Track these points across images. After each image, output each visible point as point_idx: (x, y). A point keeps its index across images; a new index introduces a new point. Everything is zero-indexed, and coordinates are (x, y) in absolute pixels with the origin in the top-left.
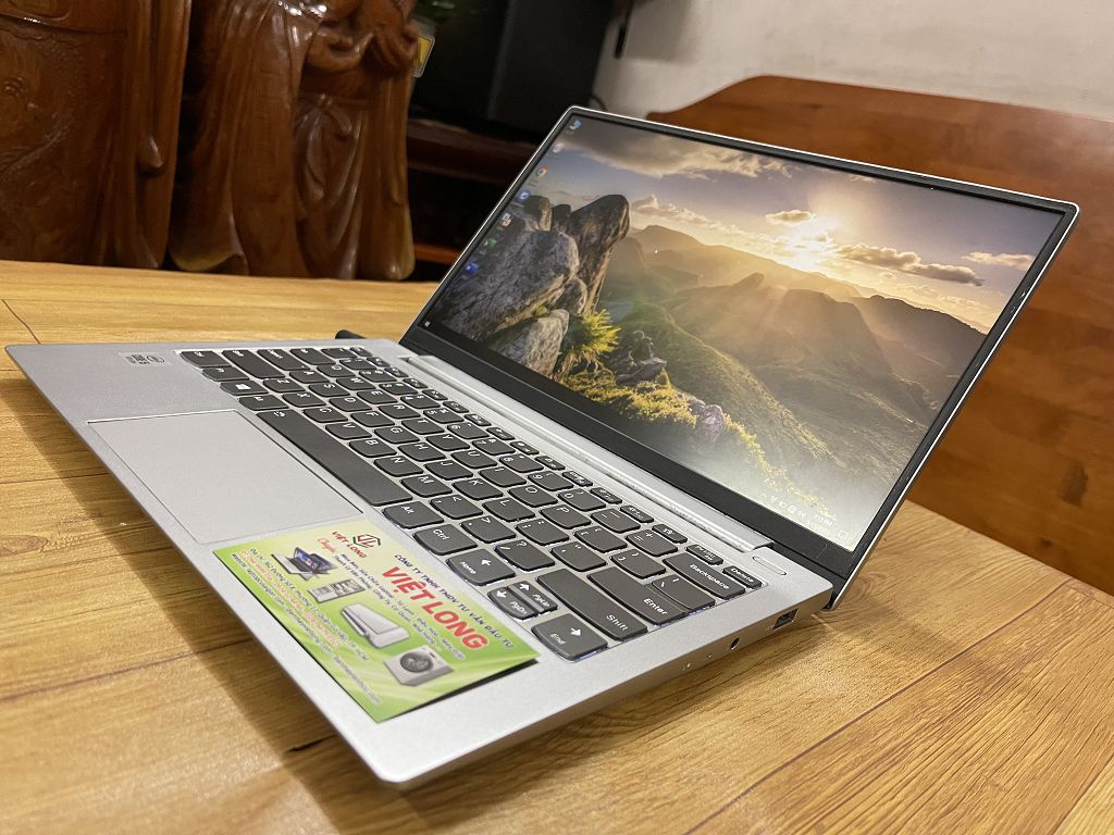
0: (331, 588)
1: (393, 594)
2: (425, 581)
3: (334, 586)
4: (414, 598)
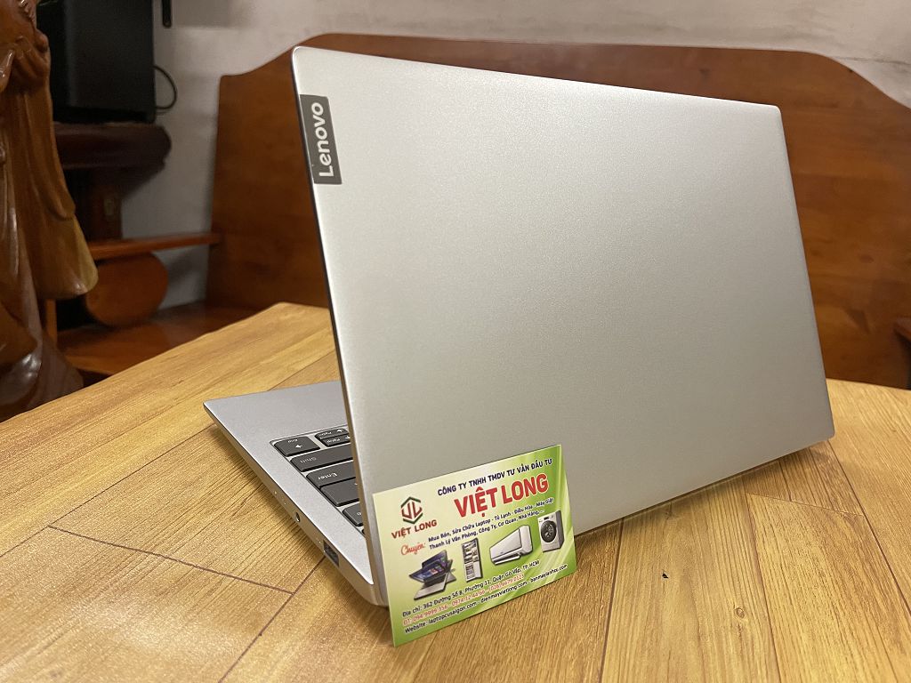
0: (469, 564)
1: (485, 519)
2: (476, 486)
3: (466, 561)
4: (494, 505)
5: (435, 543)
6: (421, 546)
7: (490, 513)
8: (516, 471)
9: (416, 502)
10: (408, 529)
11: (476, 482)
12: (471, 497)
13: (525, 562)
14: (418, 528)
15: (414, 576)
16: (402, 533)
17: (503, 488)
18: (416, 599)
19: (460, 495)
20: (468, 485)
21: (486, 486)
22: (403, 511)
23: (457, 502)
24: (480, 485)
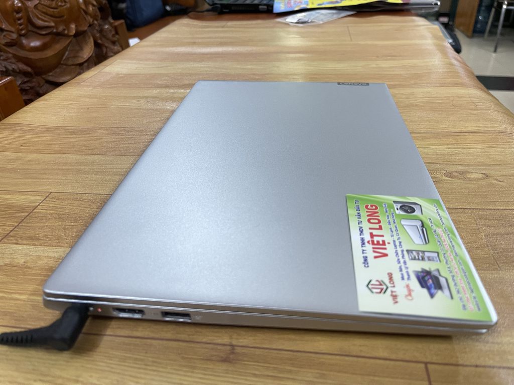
0: (426, 258)
1: (392, 243)
2: (366, 244)
3: (423, 259)
4: (383, 236)
5: (406, 276)
6: (408, 286)
7: (387, 238)
8: (360, 220)
9: (372, 283)
10: (392, 292)
11: (363, 243)
12: (373, 248)
13: (428, 226)
14: (392, 285)
15: (432, 296)
16: (395, 297)
17: (370, 229)
18: (452, 298)
19: (370, 254)
20: (364, 248)
21: (367, 238)
22: (377, 293)
23: (375, 257)
24: (366, 241)
